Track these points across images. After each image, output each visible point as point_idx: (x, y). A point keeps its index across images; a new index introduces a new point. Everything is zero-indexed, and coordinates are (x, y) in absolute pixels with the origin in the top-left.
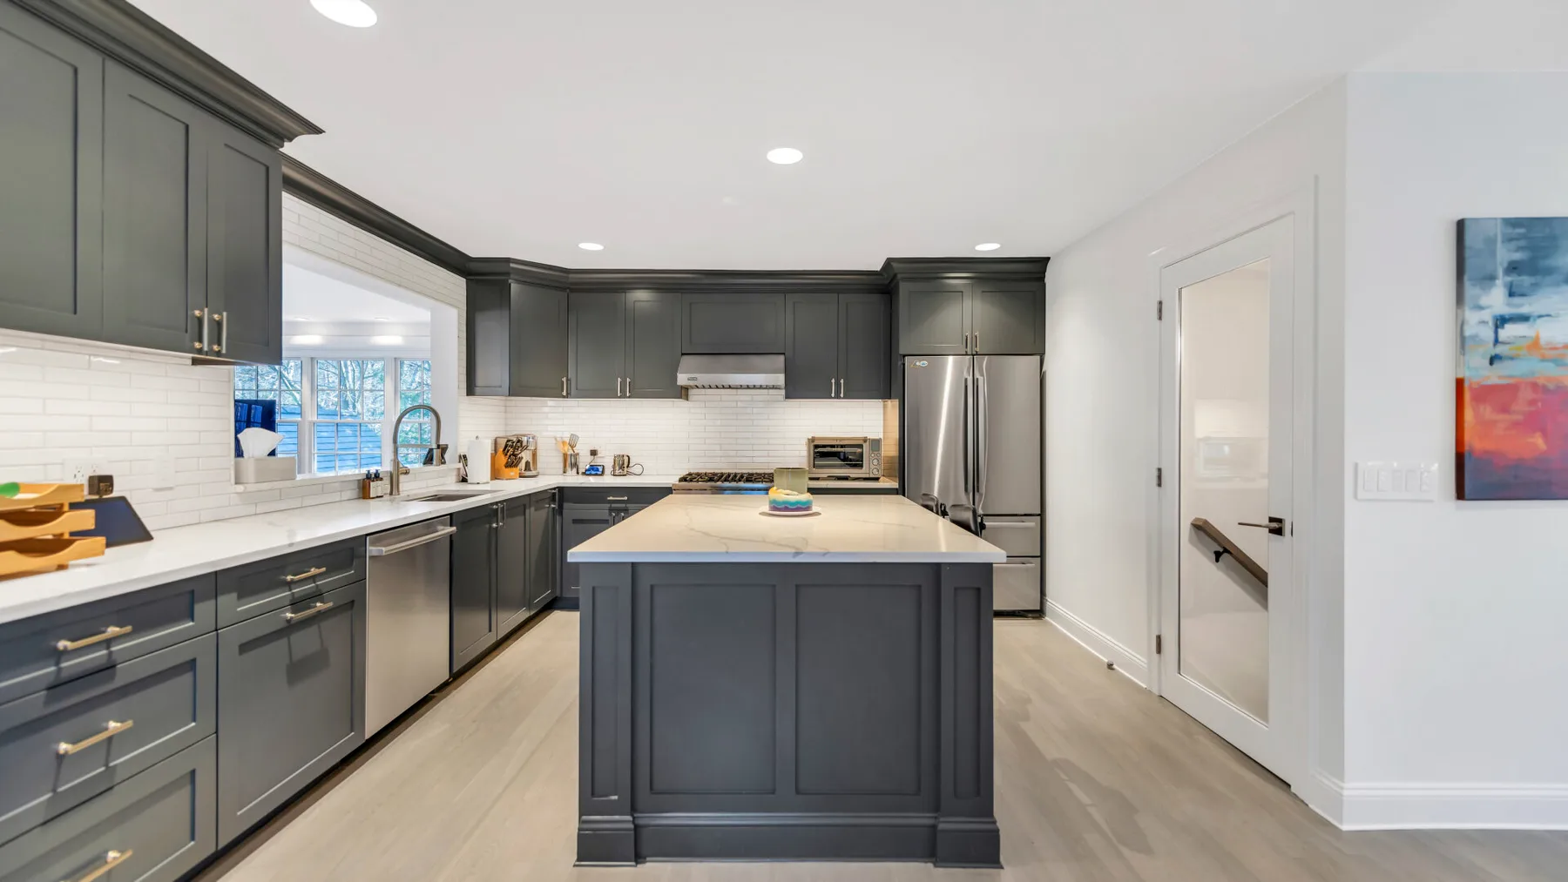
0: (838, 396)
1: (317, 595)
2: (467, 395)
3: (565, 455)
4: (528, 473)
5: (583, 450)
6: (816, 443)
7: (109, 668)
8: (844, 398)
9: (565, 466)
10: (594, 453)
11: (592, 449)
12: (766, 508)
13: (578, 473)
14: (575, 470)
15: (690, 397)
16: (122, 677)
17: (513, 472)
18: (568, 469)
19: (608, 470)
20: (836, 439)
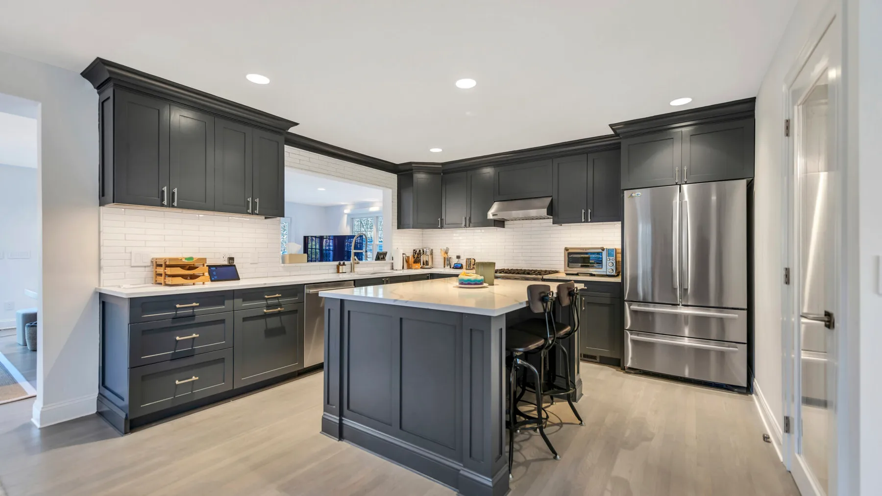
0: (586, 221)
1: (279, 305)
2: (398, 229)
3: (445, 258)
4: (425, 266)
5: (452, 254)
6: (570, 251)
7: (193, 316)
8: (591, 222)
9: (444, 264)
10: (458, 257)
11: (458, 255)
12: (457, 284)
13: (450, 267)
14: (449, 267)
15: (506, 226)
16: (198, 320)
17: (418, 265)
18: (446, 266)
19: (464, 267)
20: (583, 249)
